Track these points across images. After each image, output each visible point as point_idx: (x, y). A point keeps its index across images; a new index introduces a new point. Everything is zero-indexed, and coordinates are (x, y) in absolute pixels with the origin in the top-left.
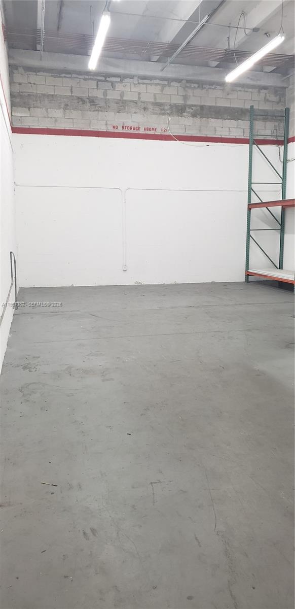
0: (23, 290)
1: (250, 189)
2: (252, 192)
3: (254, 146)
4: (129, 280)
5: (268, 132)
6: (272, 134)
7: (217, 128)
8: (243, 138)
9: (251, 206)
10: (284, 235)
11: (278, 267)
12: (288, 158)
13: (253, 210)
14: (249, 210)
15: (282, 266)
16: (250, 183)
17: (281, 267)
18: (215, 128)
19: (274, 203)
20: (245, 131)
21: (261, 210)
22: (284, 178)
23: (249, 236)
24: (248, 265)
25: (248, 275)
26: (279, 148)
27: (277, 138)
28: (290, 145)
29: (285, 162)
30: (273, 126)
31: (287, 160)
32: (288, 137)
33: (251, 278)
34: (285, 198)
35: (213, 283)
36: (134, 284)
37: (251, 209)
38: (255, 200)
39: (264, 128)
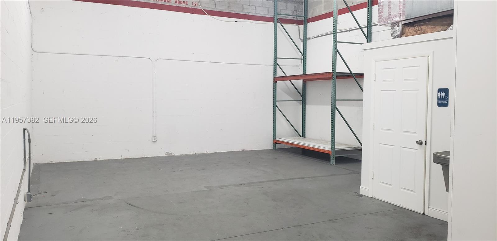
0: (38, 167)
1: (276, 64)
2: (277, 66)
3: (279, 25)
4: (158, 151)
5: (289, 12)
6: (292, 14)
7: (244, 6)
8: (267, 16)
9: (276, 79)
10: (305, 105)
11: (301, 136)
12: (308, 36)
13: (279, 83)
14: (275, 82)
15: (305, 134)
16: (275, 58)
17: (303, 135)
18: (243, 6)
19: (296, 77)
20: (269, 10)
21: (285, 83)
22: (304, 54)
23: (275, 107)
24: (276, 134)
25: (276, 143)
26: (299, 27)
27: (297, 18)
28: (310, 25)
29: (305, 40)
30: (293, 7)
31: (306, 38)
32: (307, 17)
33: (278, 146)
34: (305, 72)
35: (243, 152)
36: (164, 155)
37: (276, 82)
38: (280, 74)
39: (286, 9)
